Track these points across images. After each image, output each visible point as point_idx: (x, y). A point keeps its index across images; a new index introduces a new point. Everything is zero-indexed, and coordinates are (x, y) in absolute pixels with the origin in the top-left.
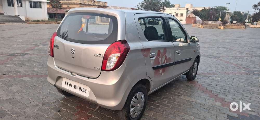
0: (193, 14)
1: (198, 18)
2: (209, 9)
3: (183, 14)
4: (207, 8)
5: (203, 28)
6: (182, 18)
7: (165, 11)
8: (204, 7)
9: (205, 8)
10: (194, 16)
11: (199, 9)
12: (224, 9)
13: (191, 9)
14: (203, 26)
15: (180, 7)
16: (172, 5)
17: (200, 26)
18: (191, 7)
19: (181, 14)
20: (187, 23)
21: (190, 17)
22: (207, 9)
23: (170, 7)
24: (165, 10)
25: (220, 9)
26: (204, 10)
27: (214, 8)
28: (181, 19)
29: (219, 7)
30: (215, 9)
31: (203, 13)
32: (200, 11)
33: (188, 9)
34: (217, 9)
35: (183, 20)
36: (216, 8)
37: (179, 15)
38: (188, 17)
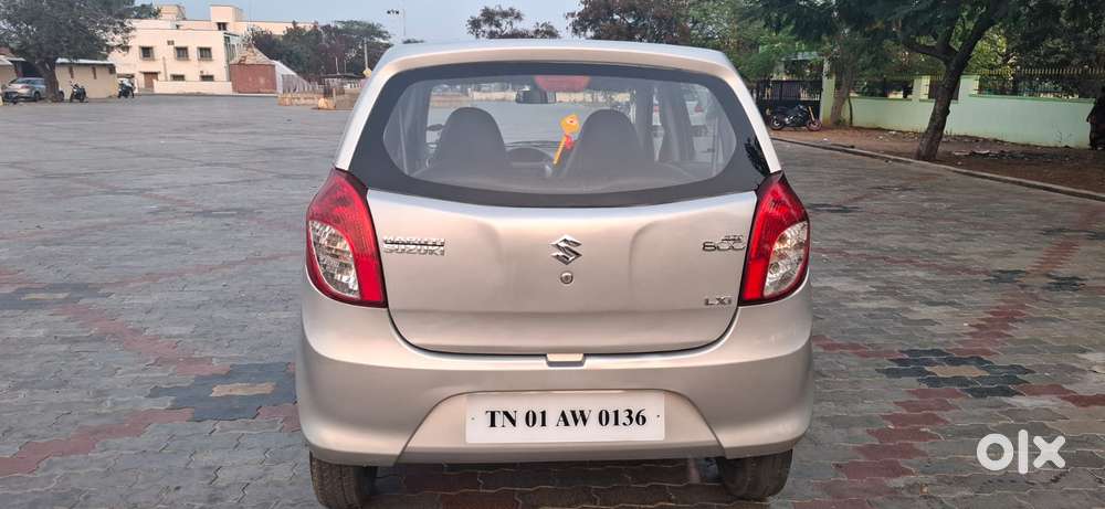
0: (256, 50)
1: (281, 69)
2: (315, 31)
3: (209, 50)
4: (306, 25)
5: (332, 107)
6: (208, 68)
7: (133, 33)
8: (294, 23)
9: (299, 25)
10: (261, 58)
11: (278, 30)
12: (372, 30)
13: (241, 29)
14: (331, 103)
15: (184, 19)
16: (143, 6)
17: (322, 102)
18: (238, 19)
19: (201, 49)
20: (241, 89)
21: (248, 61)
22: (308, 29)
23: (136, 18)
24: (132, 29)
25: (357, 31)
26: (295, 33)
27: (333, 25)
28: (205, 74)
29: (352, 23)
30: (335, 29)
31: (296, 48)
32: (281, 39)
33: (225, 29)
34: (346, 31)
35: (215, 78)
36: (339, 26)
37: (193, 53)
38: (239, 64)
